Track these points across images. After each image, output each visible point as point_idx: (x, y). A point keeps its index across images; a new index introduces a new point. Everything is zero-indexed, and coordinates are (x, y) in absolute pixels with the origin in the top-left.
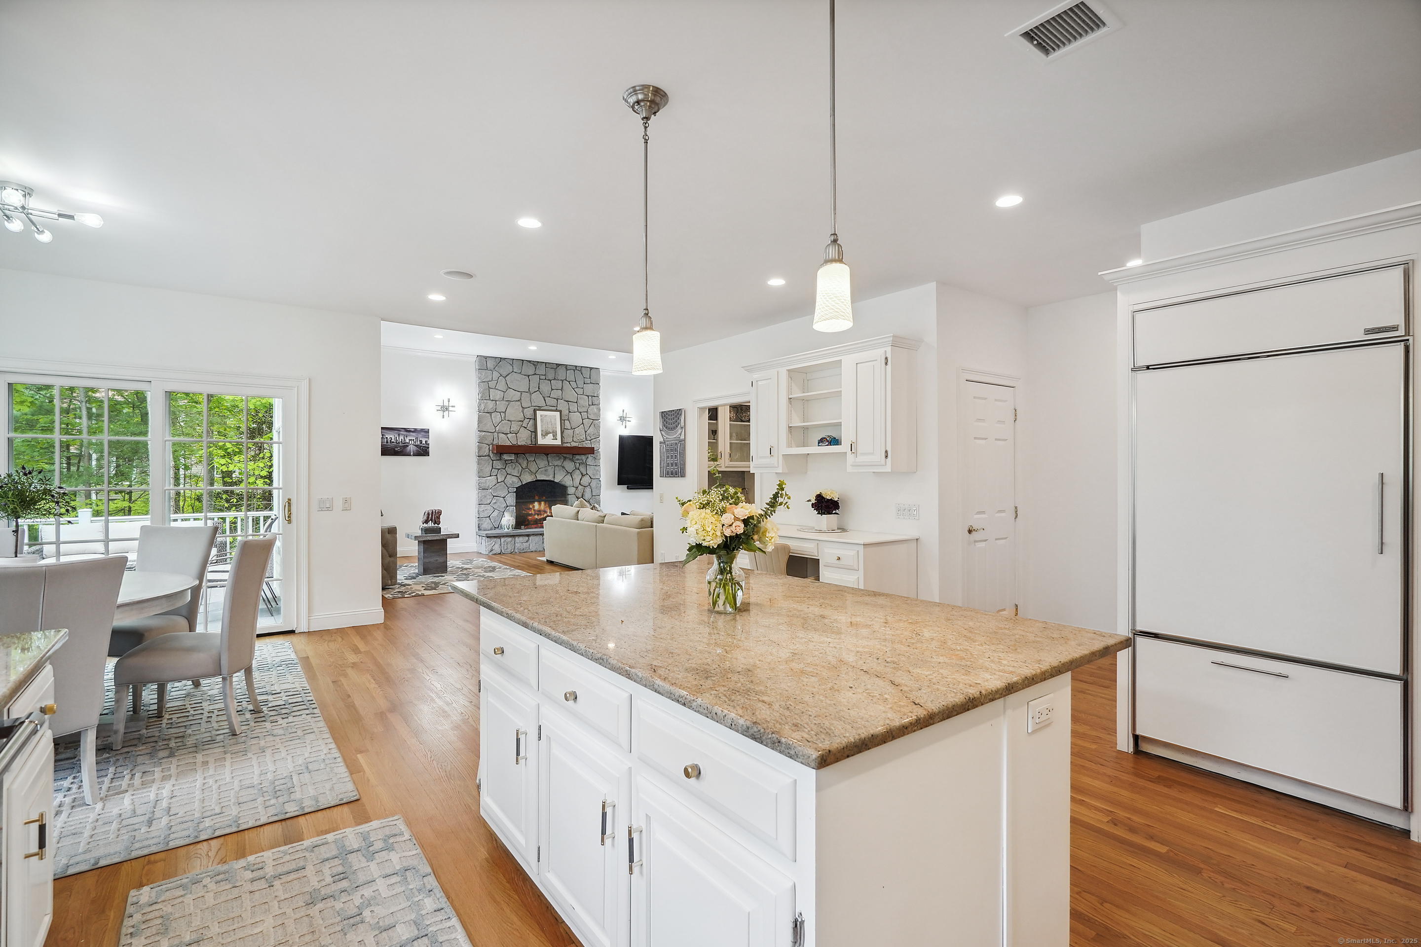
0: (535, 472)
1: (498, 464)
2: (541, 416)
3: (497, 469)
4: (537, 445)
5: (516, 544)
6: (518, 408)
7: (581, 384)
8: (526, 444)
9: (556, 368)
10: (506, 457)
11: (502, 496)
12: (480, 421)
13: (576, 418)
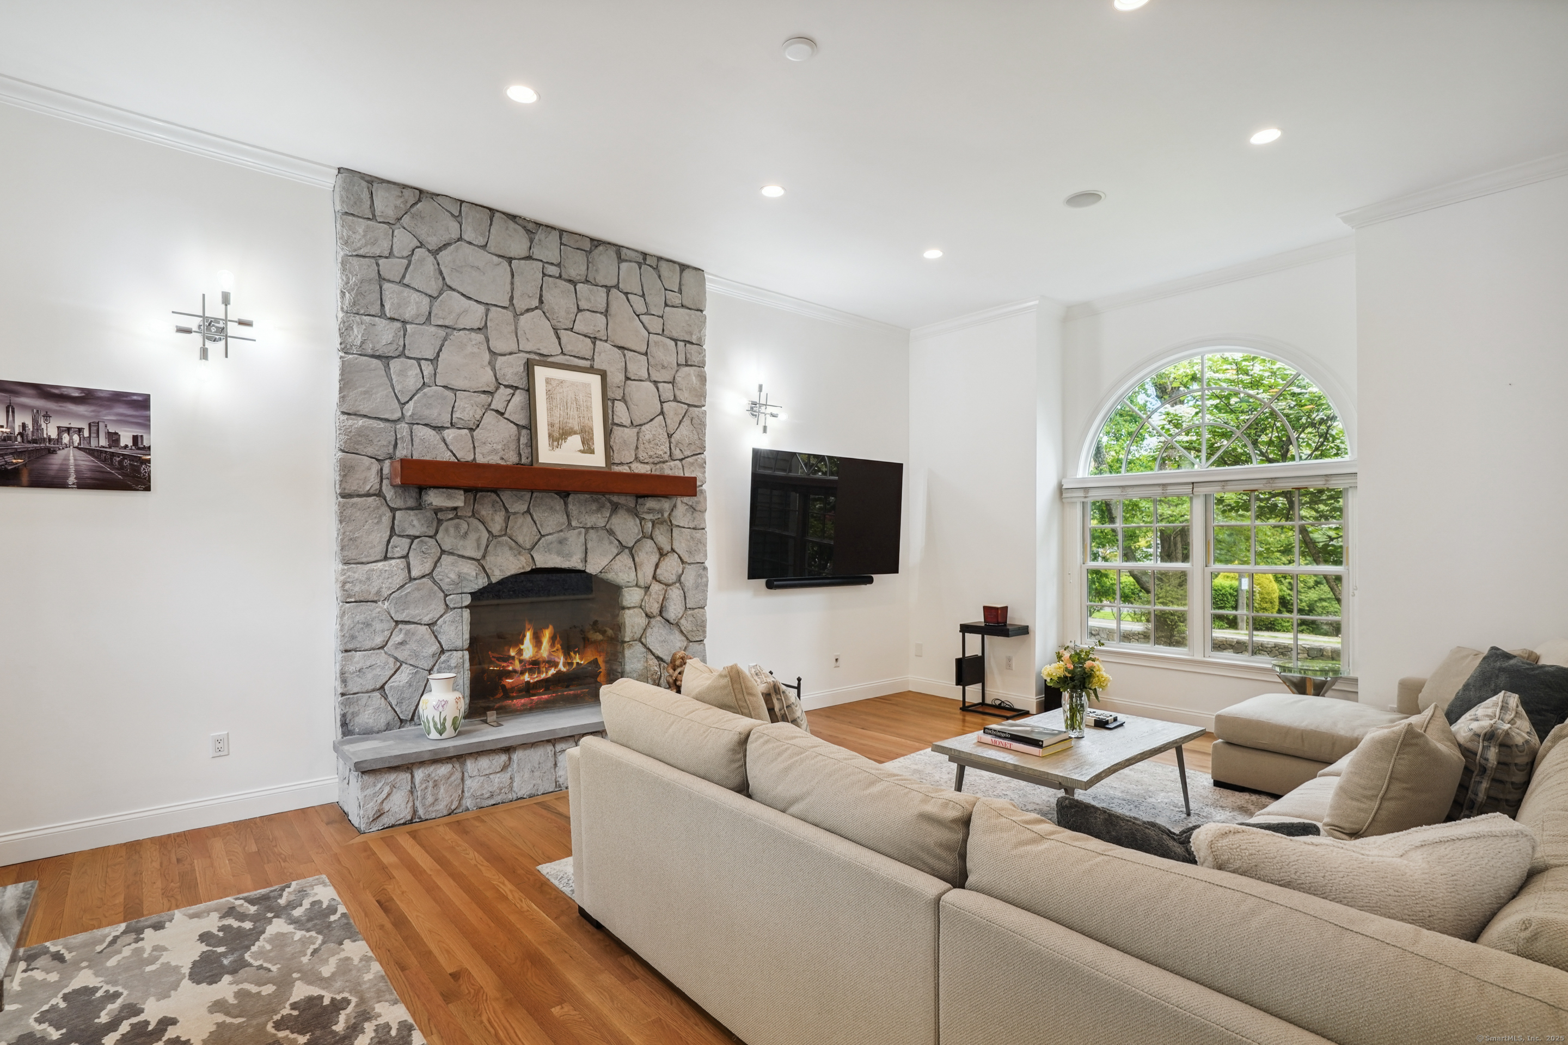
0: (528, 546)
1: (413, 523)
2: (548, 381)
3: (408, 536)
4: (535, 465)
5: (468, 782)
6: (476, 350)
7: (656, 300)
8: (502, 463)
9: (590, 252)
10: (435, 499)
11: (426, 619)
12: (346, 382)
13: (644, 395)
